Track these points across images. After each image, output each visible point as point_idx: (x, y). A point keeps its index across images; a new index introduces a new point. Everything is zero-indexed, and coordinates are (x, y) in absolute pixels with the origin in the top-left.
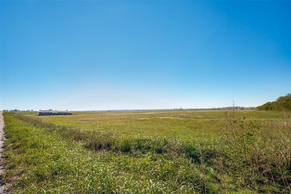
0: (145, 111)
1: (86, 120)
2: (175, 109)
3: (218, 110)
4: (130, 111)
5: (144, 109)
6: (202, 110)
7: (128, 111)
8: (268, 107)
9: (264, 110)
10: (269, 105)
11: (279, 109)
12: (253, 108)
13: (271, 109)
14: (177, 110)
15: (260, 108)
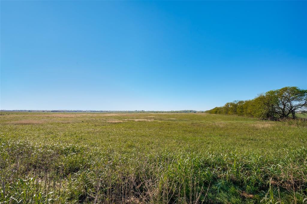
0: (103, 113)
1: (26, 122)
2: (136, 111)
3: (176, 112)
4: (84, 112)
5: (101, 110)
6: (163, 113)
7: (82, 112)
8: (217, 111)
9: (214, 114)
10: (218, 109)
11: (227, 113)
12: (202, 112)
13: (220, 113)
14: (138, 112)
15: (210, 112)
